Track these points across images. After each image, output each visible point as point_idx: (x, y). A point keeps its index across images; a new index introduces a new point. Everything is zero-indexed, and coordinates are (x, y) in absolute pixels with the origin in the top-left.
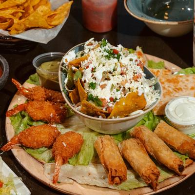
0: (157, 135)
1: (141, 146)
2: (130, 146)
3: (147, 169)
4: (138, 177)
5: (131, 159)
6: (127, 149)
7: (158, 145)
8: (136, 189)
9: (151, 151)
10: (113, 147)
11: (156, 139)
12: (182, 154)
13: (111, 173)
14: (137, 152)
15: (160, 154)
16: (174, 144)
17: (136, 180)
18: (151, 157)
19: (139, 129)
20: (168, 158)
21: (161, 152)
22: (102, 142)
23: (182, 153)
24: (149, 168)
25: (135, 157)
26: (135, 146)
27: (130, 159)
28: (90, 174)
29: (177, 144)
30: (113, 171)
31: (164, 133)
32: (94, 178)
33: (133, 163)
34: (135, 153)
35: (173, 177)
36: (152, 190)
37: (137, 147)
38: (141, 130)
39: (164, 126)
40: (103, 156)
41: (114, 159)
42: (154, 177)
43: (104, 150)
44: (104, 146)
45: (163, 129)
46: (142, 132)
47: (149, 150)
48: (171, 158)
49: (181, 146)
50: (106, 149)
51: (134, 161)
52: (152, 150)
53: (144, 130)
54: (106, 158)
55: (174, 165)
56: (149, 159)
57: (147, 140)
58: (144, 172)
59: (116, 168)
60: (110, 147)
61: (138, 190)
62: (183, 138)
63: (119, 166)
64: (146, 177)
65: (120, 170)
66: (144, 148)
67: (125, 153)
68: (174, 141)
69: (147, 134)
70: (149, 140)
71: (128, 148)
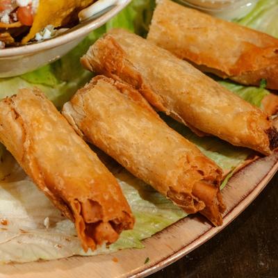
0: (159, 45)
1: (132, 94)
2: (102, 105)
3: (181, 171)
4: (149, 192)
5: (118, 146)
6: (97, 117)
7: (186, 81)
8: (157, 234)
9: (165, 105)
10: (53, 124)
11: (171, 65)
12: (245, 86)
13: (81, 214)
14: (132, 121)
15: (198, 110)
16: (217, 63)
17: (147, 203)
18: (170, 121)
19: (112, 46)
20: (230, 116)
21: (201, 104)
22: (17, 116)
23: (245, 82)
24: (189, 167)
25: (132, 141)
26: (118, 104)
27: (115, 148)
28: (5, 223)
29: (226, 61)
30: (87, 208)
31: (179, 35)
32: (24, 232)
33: (130, 157)
34: (128, 125)
35: (247, 165)
36: (207, 226)
37: (124, 105)
38: (119, 48)
39: (172, 12)
40: (36, 161)
41: (76, 165)
42: (209, 192)
43: (32, 140)
44: (29, 130)
45: (174, 25)
46: (122, 52)
47: (159, 103)
48: (238, 115)
49: (237, 63)
50: (37, 138)
51: (132, 152)
52: (170, 100)
53: (128, 45)
54: (48, 167)
55: (255, 135)
56: (174, 136)
57: (144, 74)
58: (175, 184)
59: (91, 196)
60: (47, 127)
61: (164, 236)
62: (237, 37)
63: (97, 184)
64: (185, 195)
65: (107, 197)
66: (144, 101)
67: (94, 130)
68: (217, 54)
69: (139, 54)
70: (151, 74)
71: (99, 116)
